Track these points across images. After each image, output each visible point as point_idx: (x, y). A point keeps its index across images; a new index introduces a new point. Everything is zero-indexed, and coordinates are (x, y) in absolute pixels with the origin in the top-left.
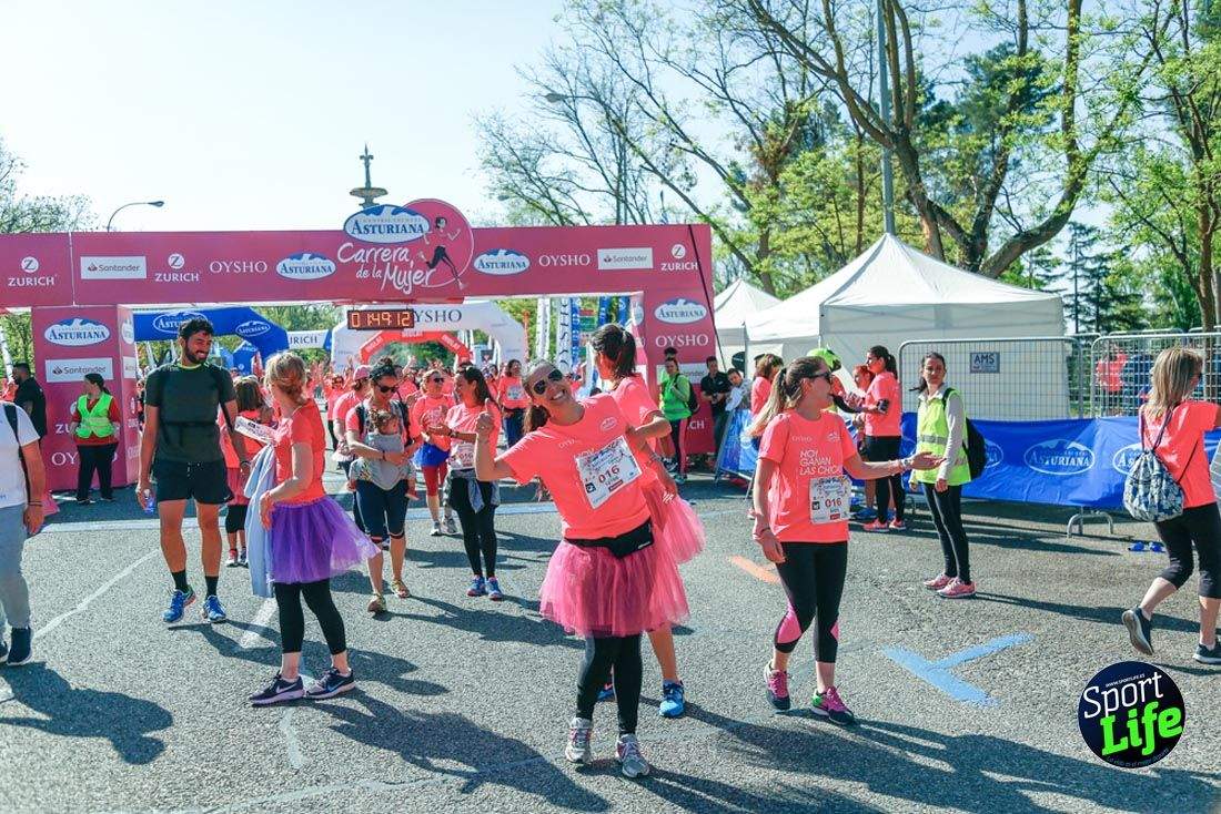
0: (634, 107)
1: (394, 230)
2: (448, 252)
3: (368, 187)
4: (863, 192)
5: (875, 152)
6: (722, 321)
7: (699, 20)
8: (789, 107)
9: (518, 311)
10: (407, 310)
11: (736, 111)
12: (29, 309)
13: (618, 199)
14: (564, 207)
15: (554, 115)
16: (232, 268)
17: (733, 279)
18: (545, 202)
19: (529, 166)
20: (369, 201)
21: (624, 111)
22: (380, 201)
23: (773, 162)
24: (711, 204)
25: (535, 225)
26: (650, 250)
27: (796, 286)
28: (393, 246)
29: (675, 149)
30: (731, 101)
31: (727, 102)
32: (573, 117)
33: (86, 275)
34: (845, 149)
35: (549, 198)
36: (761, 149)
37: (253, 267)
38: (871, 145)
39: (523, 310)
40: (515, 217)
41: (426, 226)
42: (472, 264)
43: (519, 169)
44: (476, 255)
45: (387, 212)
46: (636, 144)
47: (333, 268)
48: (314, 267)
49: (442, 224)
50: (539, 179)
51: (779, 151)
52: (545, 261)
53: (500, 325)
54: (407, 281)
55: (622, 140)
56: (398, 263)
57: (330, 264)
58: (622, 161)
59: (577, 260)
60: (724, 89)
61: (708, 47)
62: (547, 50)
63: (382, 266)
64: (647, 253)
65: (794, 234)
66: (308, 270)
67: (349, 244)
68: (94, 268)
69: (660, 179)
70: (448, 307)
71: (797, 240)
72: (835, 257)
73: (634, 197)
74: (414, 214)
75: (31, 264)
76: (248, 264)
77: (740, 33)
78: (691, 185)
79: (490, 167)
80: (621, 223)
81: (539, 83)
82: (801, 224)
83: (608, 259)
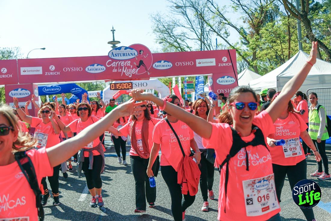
0: (206, 9)
1: (125, 55)
2: (143, 62)
3: (114, 41)
4: (290, 36)
5: (295, 22)
6: (241, 83)
8: (262, 7)
9: (166, 82)
10: (130, 83)
11: (243, 9)
12: (4, 86)
13: (201, 42)
14: (182, 45)
15: (178, 13)
16: (71, 70)
17: (242, 69)
18: (175, 44)
19: (170, 31)
20: (114, 46)
21: (203, 9)
23: (257, 27)
24: (235, 42)
25: (172, 52)
26: (214, 59)
27: (265, 71)
28: (125, 60)
29: (222, 23)
31: (240, 6)
32: (185, 14)
33: (22, 73)
34: (283, 21)
35: (177, 42)
36: (253, 22)
37: (78, 69)
38: (293, 19)
39: (169, 82)
40: (165, 49)
41: (136, 53)
42: (152, 66)
43: (166, 32)
44: (153, 63)
45: (123, 49)
46: (207, 22)
47: (105, 69)
48: (98, 69)
49: (142, 52)
50: (173, 36)
51: (259, 23)
52: (177, 64)
53: (161, 87)
54: (130, 73)
55: (202, 21)
56: (127, 66)
57: (103, 67)
58: (202, 27)
59: (189, 63)
60: (239, 2)
63: (121, 67)
64: (214, 60)
65: (265, 52)
66: (96, 70)
67: (110, 60)
68: (25, 71)
69: (216, 34)
70: (143, 81)
71: (266, 54)
72: (280, 60)
73: (207, 41)
74: (132, 49)
75: (4, 70)
76: (76, 68)
78: (228, 36)
79: (156, 33)
80: (203, 50)
81: (173, 2)
82: (267, 48)
83: (200, 63)
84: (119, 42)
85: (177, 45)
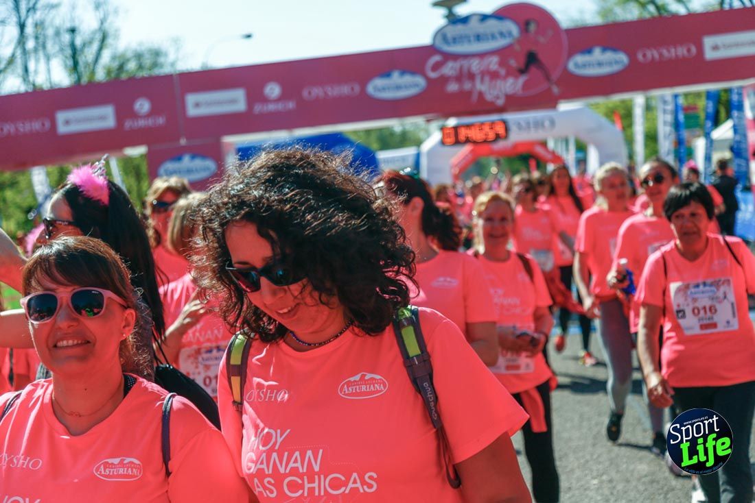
1: (483, 38)
20: (452, 12)
28: (482, 55)
33: (192, 111)
39: (620, 112)
42: (565, 67)
44: (569, 57)
45: (474, 23)
47: (423, 83)
48: (404, 85)
49: (532, 27)
54: (500, 91)
56: (488, 73)
57: (420, 81)
59: (681, 51)
63: (471, 76)
67: (438, 58)
68: (198, 105)
70: (539, 114)
74: (502, 19)
75: (143, 106)
80: (726, 7)
83: (715, 48)
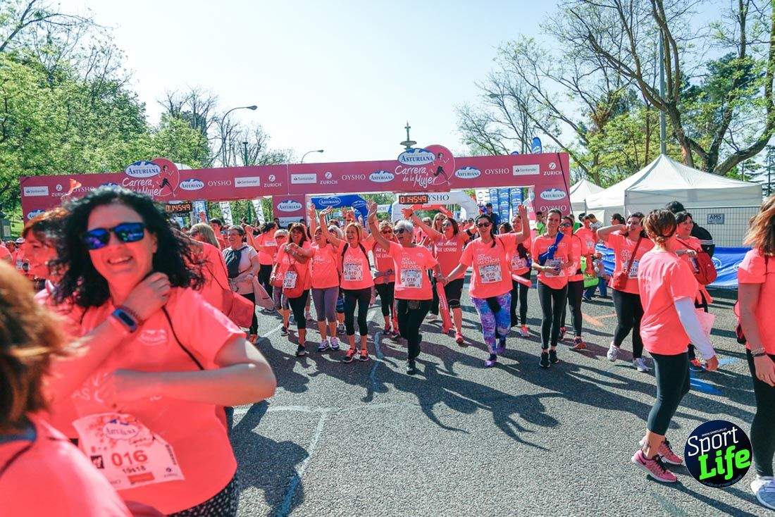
0: (531, 98)
1: (420, 159)
2: (443, 169)
3: (408, 141)
4: (648, 132)
6: (574, 199)
7: (565, 54)
8: (610, 93)
10: (425, 195)
11: (583, 97)
12: (272, 197)
13: (523, 142)
14: (497, 147)
15: (493, 104)
16: (351, 178)
17: (579, 179)
18: (488, 145)
19: (480, 128)
20: (408, 147)
21: (526, 99)
22: (413, 147)
23: (601, 121)
24: (569, 143)
25: (485, 155)
26: (538, 165)
28: (419, 167)
29: (551, 117)
30: (580, 92)
31: (578, 93)
32: (502, 105)
34: (639, 112)
35: (490, 143)
36: (595, 115)
37: (360, 177)
40: (474, 152)
41: (434, 157)
42: (454, 174)
43: (476, 130)
44: (456, 170)
45: (417, 152)
46: (532, 116)
47: (393, 177)
48: (386, 177)
49: (441, 156)
50: (485, 134)
51: (605, 115)
52: (489, 171)
53: (466, 202)
54: (425, 182)
55: (525, 114)
56: (421, 174)
58: (525, 124)
59: (503, 171)
61: (569, 67)
62: (490, 73)
63: (414, 175)
64: (537, 167)
65: (611, 156)
66: (383, 178)
67: (400, 166)
68: (296, 179)
69: (542, 131)
70: (443, 194)
71: (613, 159)
72: (632, 167)
74: (429, 152)
75: (272, 178)
77: (585, 58)
78: (559, 134)
79: (462, 130)
80: (524, 153)
81: (486, 90)
82: (615, 151)
83: (518, 171)
84: (415, 143)
85: (490, 147)
